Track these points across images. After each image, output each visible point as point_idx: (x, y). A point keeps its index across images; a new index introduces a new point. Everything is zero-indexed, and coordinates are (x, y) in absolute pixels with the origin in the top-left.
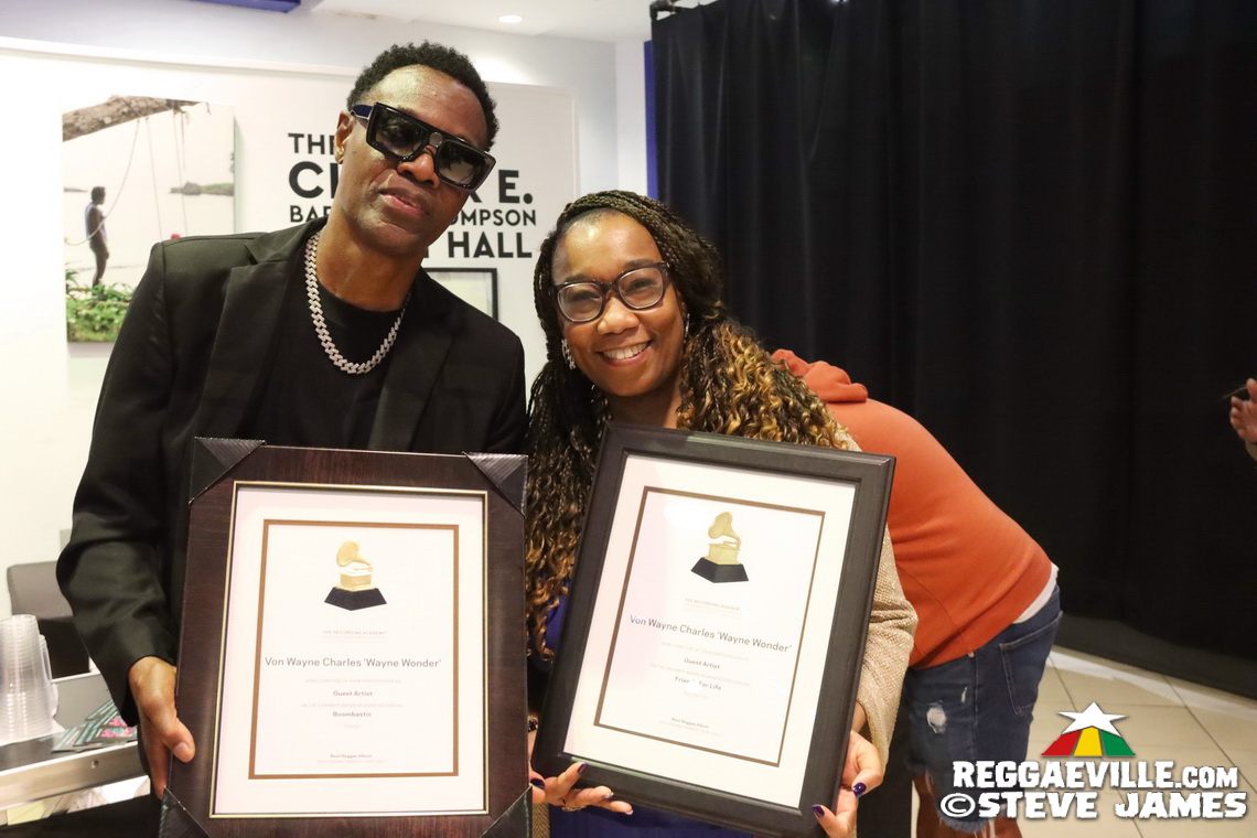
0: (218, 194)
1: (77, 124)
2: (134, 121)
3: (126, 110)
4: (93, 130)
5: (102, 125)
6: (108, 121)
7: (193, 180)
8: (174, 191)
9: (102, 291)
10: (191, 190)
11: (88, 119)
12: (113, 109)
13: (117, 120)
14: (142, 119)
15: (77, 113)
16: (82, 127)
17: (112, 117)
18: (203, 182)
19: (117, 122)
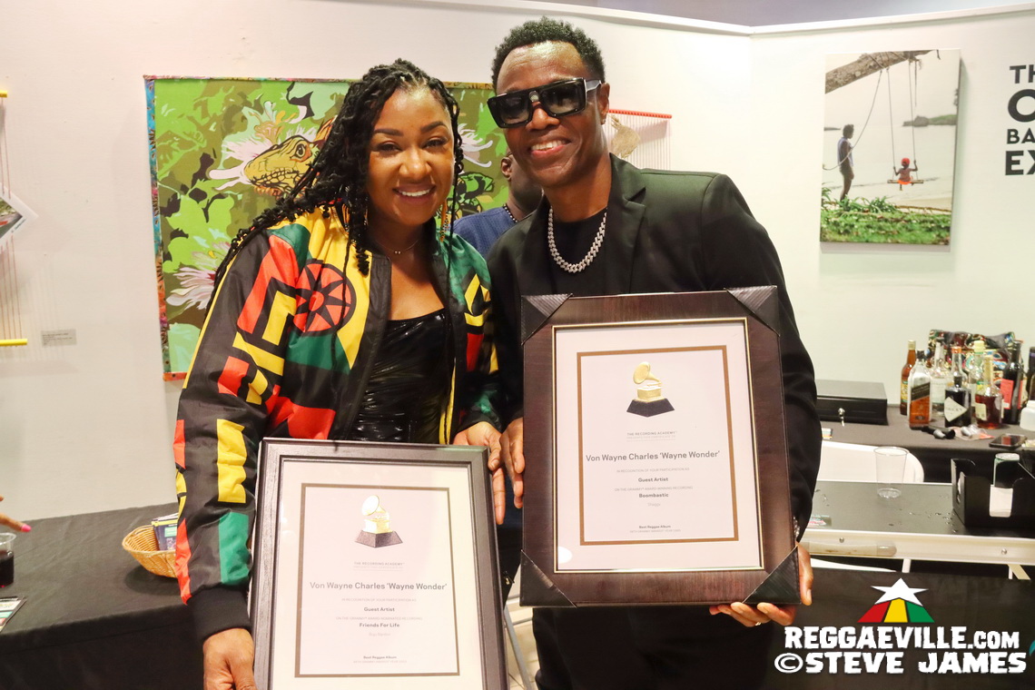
0: (942, 124)
1: (836, 79)
2: (878, 72)
3: (872, 64)
4: (847, 83)
5: (854, 78)
6: (858, 74)
7: (922, 114)
8: (906, 124)
9: (847, 203)
10: (920, 122)
11: (844, 74)
12: (862, 65)
13: (864, 73)
14: (884, 70)
15: (836, 71)
16: (839, 81)
17: (862, 71)
18: (930, 115)
19: (866, 74)
